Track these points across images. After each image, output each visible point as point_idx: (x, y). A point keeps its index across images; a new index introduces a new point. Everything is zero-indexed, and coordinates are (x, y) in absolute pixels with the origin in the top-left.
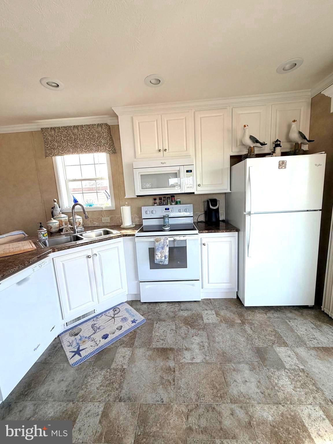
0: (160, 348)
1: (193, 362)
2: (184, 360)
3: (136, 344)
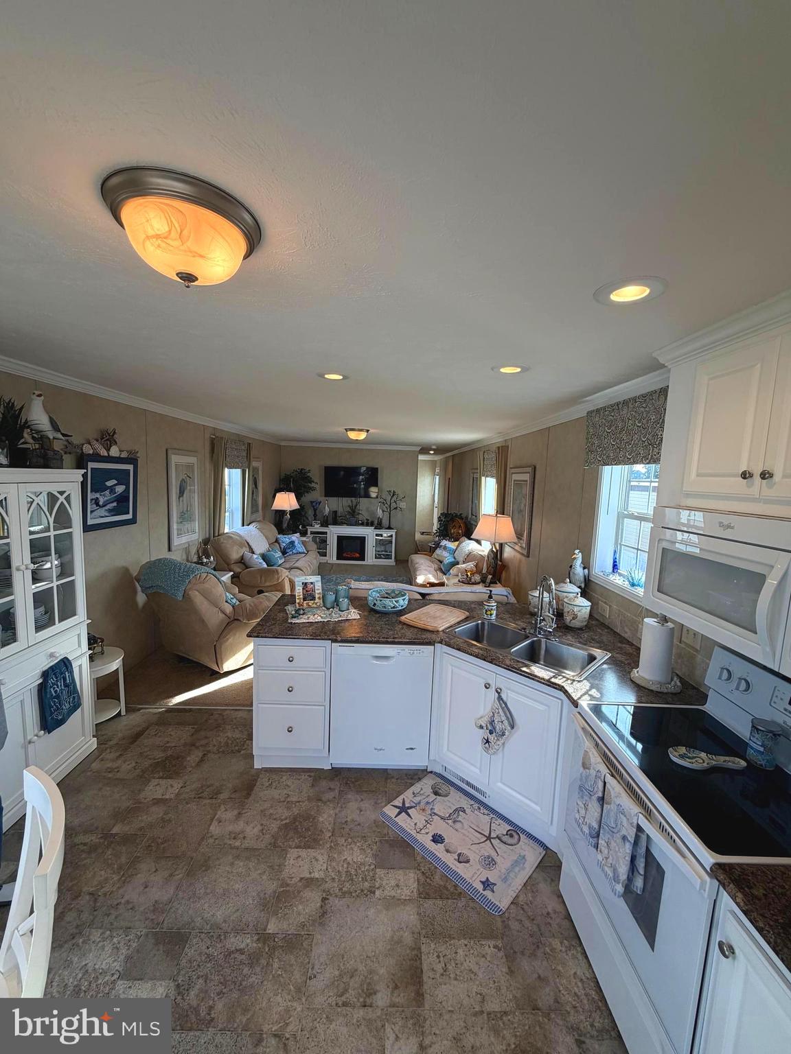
0: (421, 963)
2: (392, 1037)
3: (428, 904)
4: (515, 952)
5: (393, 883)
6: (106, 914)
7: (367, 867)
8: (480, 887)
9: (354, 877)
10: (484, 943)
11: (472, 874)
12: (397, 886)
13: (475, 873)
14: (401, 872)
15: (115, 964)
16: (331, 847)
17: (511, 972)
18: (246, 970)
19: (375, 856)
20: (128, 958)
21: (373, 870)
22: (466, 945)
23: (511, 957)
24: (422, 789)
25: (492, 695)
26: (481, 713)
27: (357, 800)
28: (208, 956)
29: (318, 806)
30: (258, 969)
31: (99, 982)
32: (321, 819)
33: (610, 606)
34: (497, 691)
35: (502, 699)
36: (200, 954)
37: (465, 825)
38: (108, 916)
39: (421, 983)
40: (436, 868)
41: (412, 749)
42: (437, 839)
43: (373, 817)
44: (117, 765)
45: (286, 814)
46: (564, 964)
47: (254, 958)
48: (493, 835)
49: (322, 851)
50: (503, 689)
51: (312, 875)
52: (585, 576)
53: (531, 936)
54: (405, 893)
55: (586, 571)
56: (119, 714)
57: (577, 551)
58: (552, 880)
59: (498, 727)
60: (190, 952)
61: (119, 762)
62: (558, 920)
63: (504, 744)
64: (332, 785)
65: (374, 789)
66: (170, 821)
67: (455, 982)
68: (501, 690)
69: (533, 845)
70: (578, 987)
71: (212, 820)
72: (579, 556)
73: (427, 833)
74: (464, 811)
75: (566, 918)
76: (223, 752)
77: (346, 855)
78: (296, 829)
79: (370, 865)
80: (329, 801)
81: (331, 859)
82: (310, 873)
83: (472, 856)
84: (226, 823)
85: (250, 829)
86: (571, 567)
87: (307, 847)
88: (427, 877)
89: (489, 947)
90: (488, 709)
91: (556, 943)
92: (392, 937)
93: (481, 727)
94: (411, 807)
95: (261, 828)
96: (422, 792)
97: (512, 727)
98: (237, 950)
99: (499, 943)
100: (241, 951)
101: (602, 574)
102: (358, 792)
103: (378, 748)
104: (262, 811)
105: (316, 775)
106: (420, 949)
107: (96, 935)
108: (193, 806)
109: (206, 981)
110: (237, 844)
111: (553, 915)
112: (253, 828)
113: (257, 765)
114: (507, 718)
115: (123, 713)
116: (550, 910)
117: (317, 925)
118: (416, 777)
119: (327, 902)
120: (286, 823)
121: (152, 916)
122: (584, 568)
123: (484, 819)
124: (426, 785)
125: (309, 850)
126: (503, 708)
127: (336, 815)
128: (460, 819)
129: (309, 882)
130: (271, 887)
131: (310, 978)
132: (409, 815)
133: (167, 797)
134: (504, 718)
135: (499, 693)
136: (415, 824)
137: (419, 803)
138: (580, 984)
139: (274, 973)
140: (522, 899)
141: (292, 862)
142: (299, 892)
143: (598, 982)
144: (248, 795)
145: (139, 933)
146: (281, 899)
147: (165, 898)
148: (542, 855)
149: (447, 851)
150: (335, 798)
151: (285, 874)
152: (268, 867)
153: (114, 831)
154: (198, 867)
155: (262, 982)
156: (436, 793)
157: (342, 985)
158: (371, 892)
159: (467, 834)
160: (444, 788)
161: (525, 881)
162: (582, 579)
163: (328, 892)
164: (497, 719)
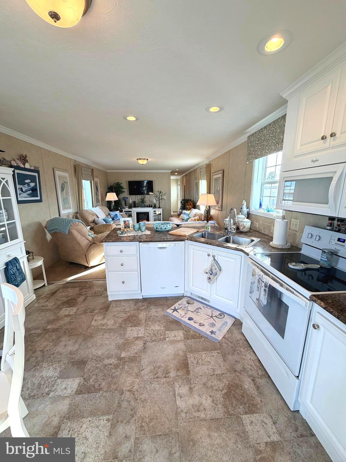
0: (188, 361)
1: (176, 396)
2: (178, 386)
3: (189, 341)
4: (225, 354)
5: (173, 335)
6: (49, 357)
7: (161, 331)
8: (210, 334)
9: (157, 335)
10: (213, 352)
11: (206, 330)
12: (175, 336)
13: (207, 329)
14: (176, 331)
15: (55, 374)
16: (145, 325)
17: (225, 360)
18: (113, 371)
19: (165, 327)
20: (61, 371)
21: (164, 332)
22: (205, 353)
23: (224, 356)
24: (182, 302)
25: (211, 258)
26: (206, 267)
27: (155, 308)
28: (97, 367)
29: (138, 312)
30: (119, 370)
31: (49, 380)
32: (140, 316)
33: (259, 222)
34: (213, 257)
35: (215, 260)
36: (93, 367)
37: (201, 313)
38: (50, 358)
39: (188, 368)
40: (191, 329)
41: (177, 287)
42: (190, 319)
43: (163, 313)
44: (46, 304)
45: (125, 315)
46: (245, 356)
47: (116, 366)
48: (213, 316)
49: (142, 327)
50: (216, 255)
51: (139, 336)
52: (248, 212)
53: (232, 348)
54: (179, 338)
55: (248, 209)
56: (44, 286)
57: (244, 201)
58: (239, 329)
59: (214, 272)
60: (88, 367)
61: (47, 303)
62: (242, 342)
63: (216, 278)
64: (144, 304)
65: (162, 304)
66: (73, 322)
67: (202, 366)
68: (215, 256)
69: (231, 318)
70: (251, 363)
71: (92, 320)
72: (245, 203)
73: (186, 317)
74: (201, 309)
75: (245, 341)
76: (94, 296)
77: (152, 327)
78: (130, 320)
79: (163, 330)
80: (143, 310)
81: (146, 329)
82: (138, 335)
83: (205, 323)
84: (98, 321)
85: (110, 322)
86: (241, 208)
87: (135, 326)
88: (187, 332)
89: (215, 353)
90: (210, 264)
91: (242, 349)
92: (175, 353)
93: (207, 273)
94: (178, 309)
95: (114, 321)
96: (182, 303)
97: (220, 270)
98: (109, 364)
99: (219, 351)
100: (111, 364)
101: (255, 210)
102: (155, 306)
103: (163, 287)
104: (114, 315)
105: (136, 301)
106: (186, 356)
107: (45, 365)
108: (83, 316)
109: (96, 376)
110: (104, 327)
111: (240, 340)
112: (111, 321)
113: (110, 299)
114: (218, 267)
115: (46, 285)
116: (238, 338)
117: (142, 352)
118: (179, 298)
119: (146, 344)
120: (125, 319)
121: (69, 356)
122: (247, 208)
123: (209, 311)
124: (184, 301)
125: (136, 327)
126: (216, 263)
127: (146, 314)
128: (199, 311)
129: (137, 338)
130: (121, 341)
131: (142, 371)
132: (178, 312)
133: (71, 314)
134: (216, 267)
135: (214, 257)
136: (181, 315)
137: (182, 307)
138: (252, 362)
139: (126, 370)
140: (227, 336)
141: (129, 332)
142: (133, 342)
143: (259, 360)
144: (107, 310)
145: (64, 362)
146: (126, 345)
147: (75, 349)
148: (234, 321)
149: (195, 323)
150: (145, 308)
151: (127, 336)
152: (119, 334)
153: (48, 328)
154: (88, 337)
155: (121, 374)
156: (188, 303)
157: (155, 371)
158: (164, 339)
159: (203, 316)
160: (192, 301)
161: (228, 330)
162: (246, 213)
163: (146, 341)
164: (213, 268)
